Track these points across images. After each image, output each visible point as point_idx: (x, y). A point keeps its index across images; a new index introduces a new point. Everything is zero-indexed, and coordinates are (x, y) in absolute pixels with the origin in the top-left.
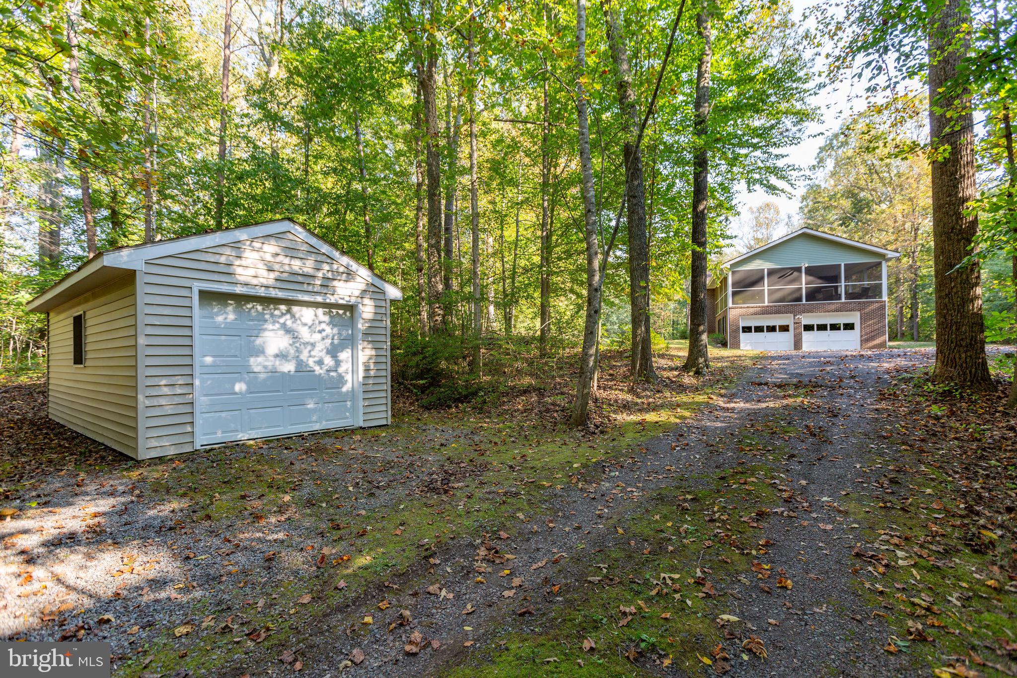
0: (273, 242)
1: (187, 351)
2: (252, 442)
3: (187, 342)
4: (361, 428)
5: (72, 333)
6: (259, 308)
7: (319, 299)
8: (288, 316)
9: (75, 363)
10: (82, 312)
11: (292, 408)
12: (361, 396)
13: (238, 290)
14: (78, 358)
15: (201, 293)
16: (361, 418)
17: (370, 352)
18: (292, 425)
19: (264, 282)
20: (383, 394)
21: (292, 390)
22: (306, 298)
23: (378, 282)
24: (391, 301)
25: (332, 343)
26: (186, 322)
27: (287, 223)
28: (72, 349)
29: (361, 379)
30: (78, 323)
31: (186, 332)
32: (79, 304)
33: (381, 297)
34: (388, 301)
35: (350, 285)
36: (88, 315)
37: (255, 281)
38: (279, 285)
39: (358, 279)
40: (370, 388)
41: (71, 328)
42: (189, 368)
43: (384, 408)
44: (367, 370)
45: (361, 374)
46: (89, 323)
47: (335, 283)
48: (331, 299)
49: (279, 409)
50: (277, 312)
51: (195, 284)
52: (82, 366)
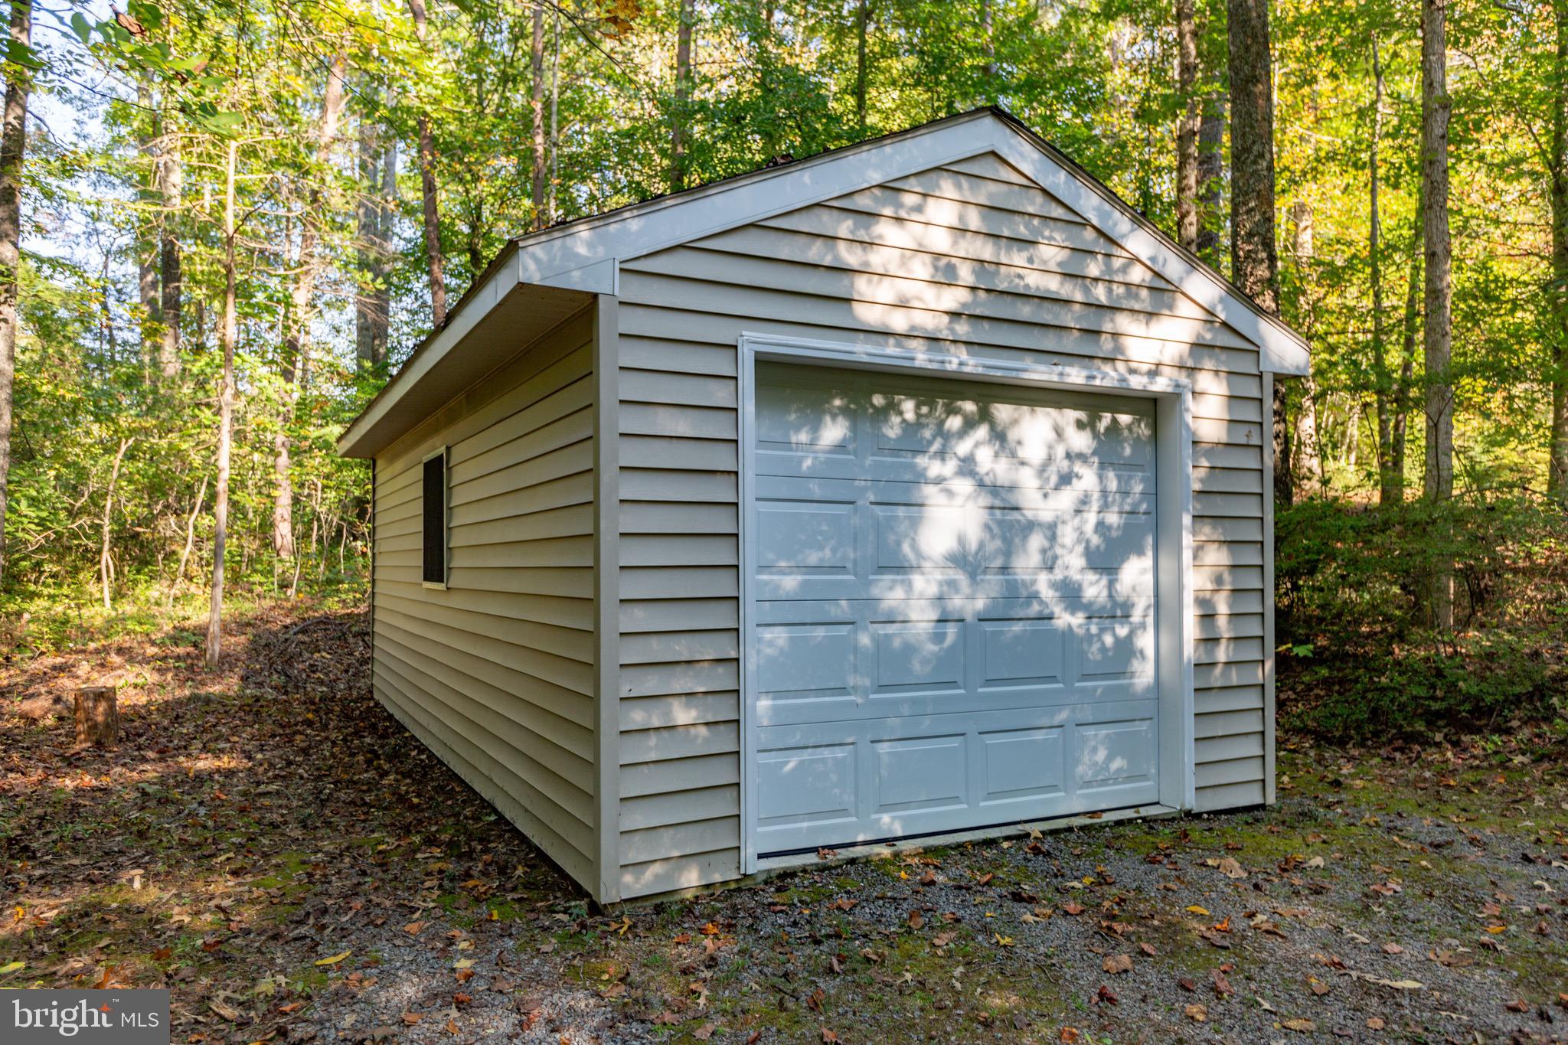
0: (947, 187)
1: (720, 554)
2: (885, 851)
3: (720, 522)
4: (1188, 814)
5: (422, 500)
6: (908, 407)
7: (1075, 376)
8: (982, 432)
9: (426, 578)
10: (442, 450)
11: (990, 740)
12: (1190, 705)
13: (861, 351)
14: (434, 568)
15: (764, 363)
16: (1191, 782)
17: (1217, 557)
18: (992, 795)
19: (930, 322)
20: (1252, 700)
21: (990, 682)
22: (1040, 373)
23: (1239, 315)
24: (1279, 378)
25: (1101, 527)
26: (720, 458)
27: (988, 122)
28: (419, 543)
29: (1189, 650)
30: (435, 476)
31: (720, 491)
32: (435, 430)
33: (1246, 365)
34: (1268, 380)
35: (1163, 327)
36: (457, 454)
37: (899, 322)
38: (963, 329)
39: (1184, 307)
40: (1217, 677)
41: (418, 491)
42: (727, 607)
43: (1253, 748)
44: (1208, 617)
45: (1191, 630)
46: (459, 475)
47: (1123, 323)
48: (1107, 378)
49: (955, 742)
50: (954, 423)
51: (748, 334)
52: (441, 586)
